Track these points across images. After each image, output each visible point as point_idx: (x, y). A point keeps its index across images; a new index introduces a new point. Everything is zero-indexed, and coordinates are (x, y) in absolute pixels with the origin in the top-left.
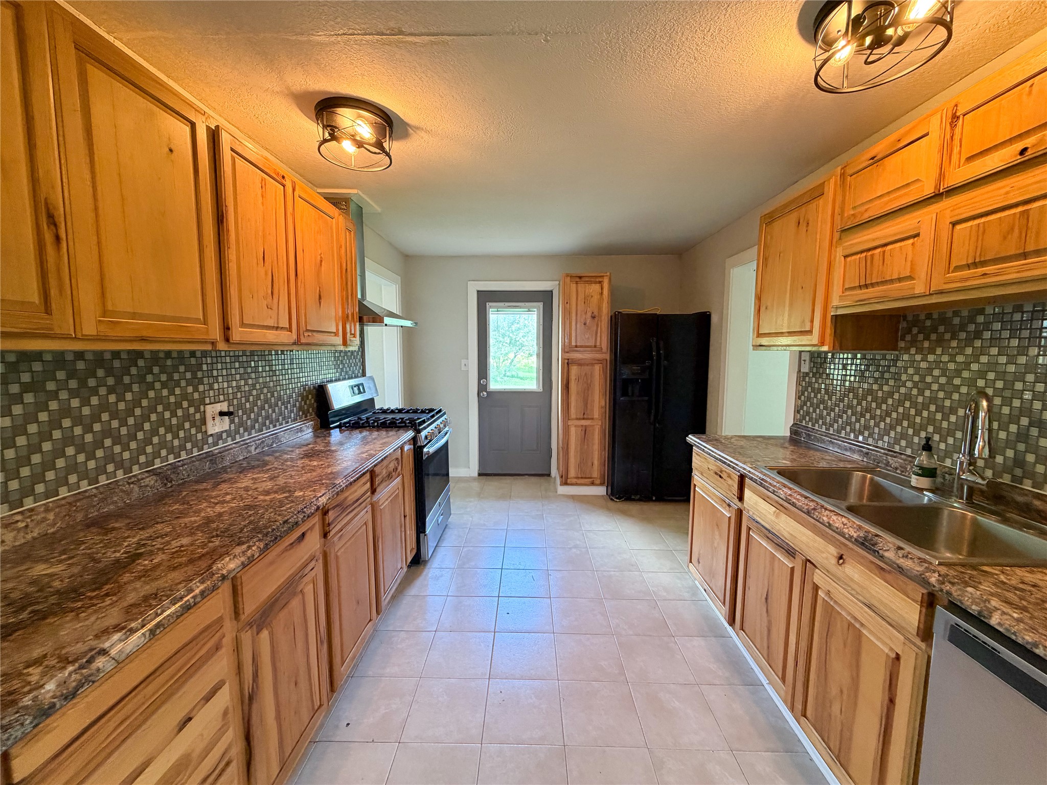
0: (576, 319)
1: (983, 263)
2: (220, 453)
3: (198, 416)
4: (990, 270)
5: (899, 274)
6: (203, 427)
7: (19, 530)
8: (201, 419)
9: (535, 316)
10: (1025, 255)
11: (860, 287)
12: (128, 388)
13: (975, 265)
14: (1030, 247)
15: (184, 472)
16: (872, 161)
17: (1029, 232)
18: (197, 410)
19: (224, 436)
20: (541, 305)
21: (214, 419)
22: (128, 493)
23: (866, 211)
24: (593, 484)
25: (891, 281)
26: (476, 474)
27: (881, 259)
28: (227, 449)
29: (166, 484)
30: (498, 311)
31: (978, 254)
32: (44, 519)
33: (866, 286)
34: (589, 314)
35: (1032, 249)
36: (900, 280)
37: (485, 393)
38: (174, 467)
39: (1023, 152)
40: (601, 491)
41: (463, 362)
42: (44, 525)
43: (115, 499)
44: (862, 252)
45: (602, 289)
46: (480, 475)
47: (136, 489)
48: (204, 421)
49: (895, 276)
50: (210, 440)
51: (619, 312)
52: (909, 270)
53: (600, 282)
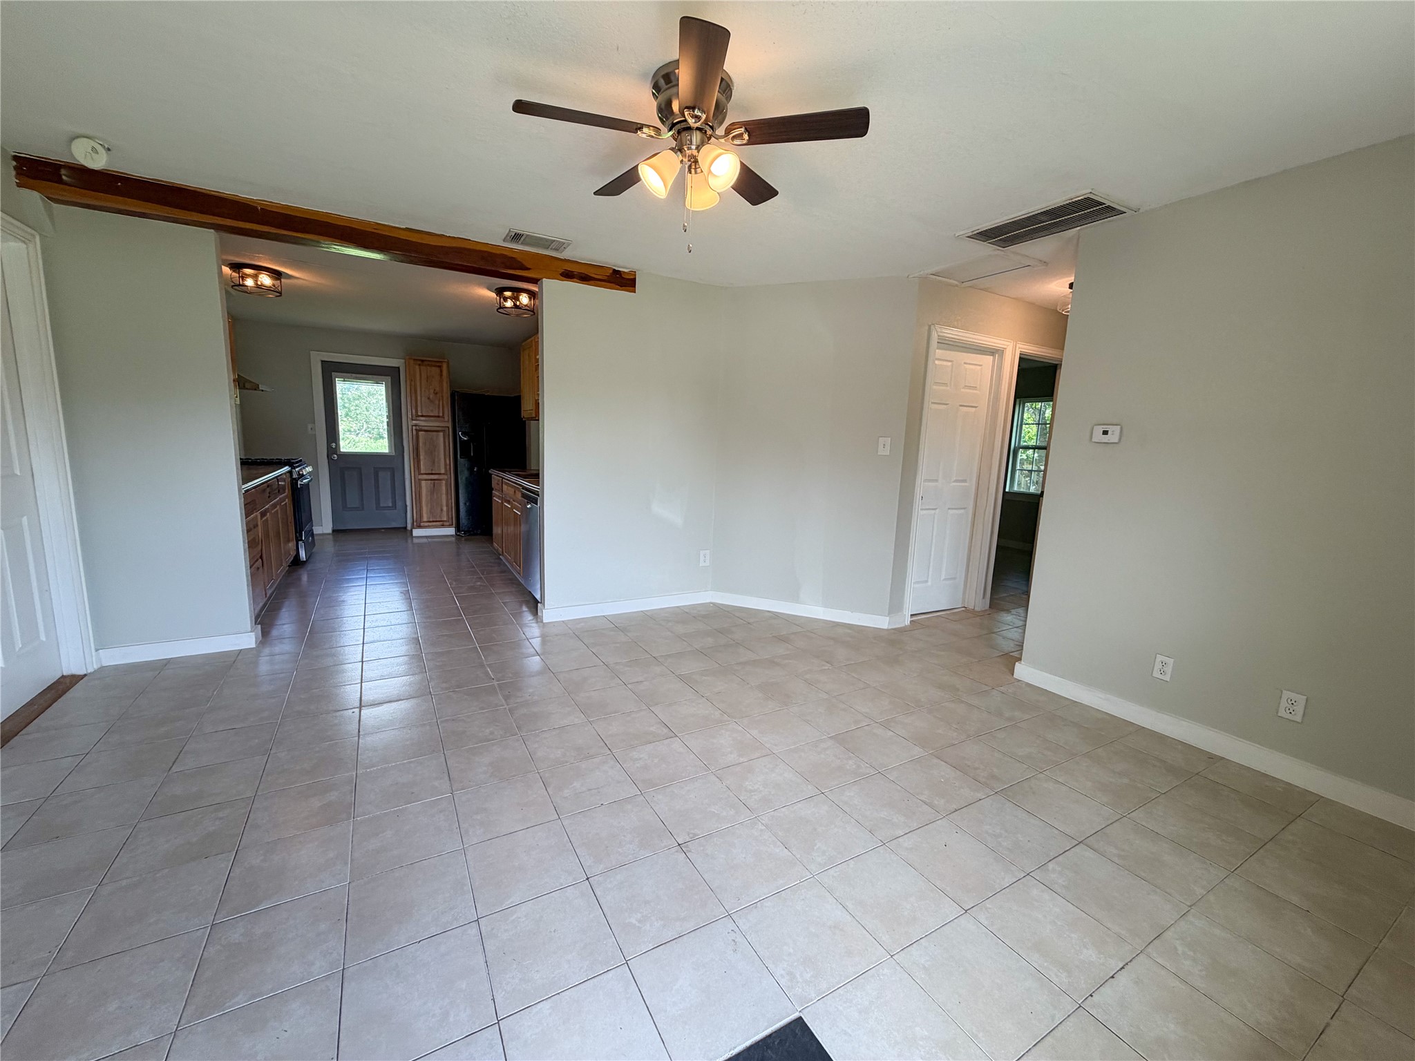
0: (421, 394)
9: (384, 388)
20: (389, 378)
24: (443, 526)
26: (330, 531)
30: (344, 381)
34: (432, 391)
37: (335, 456)
40: (451, 531)
41: (310, 426)
45: (441, 371)
46: (333, 531)
51: (456, 391)
53: (440, 367)
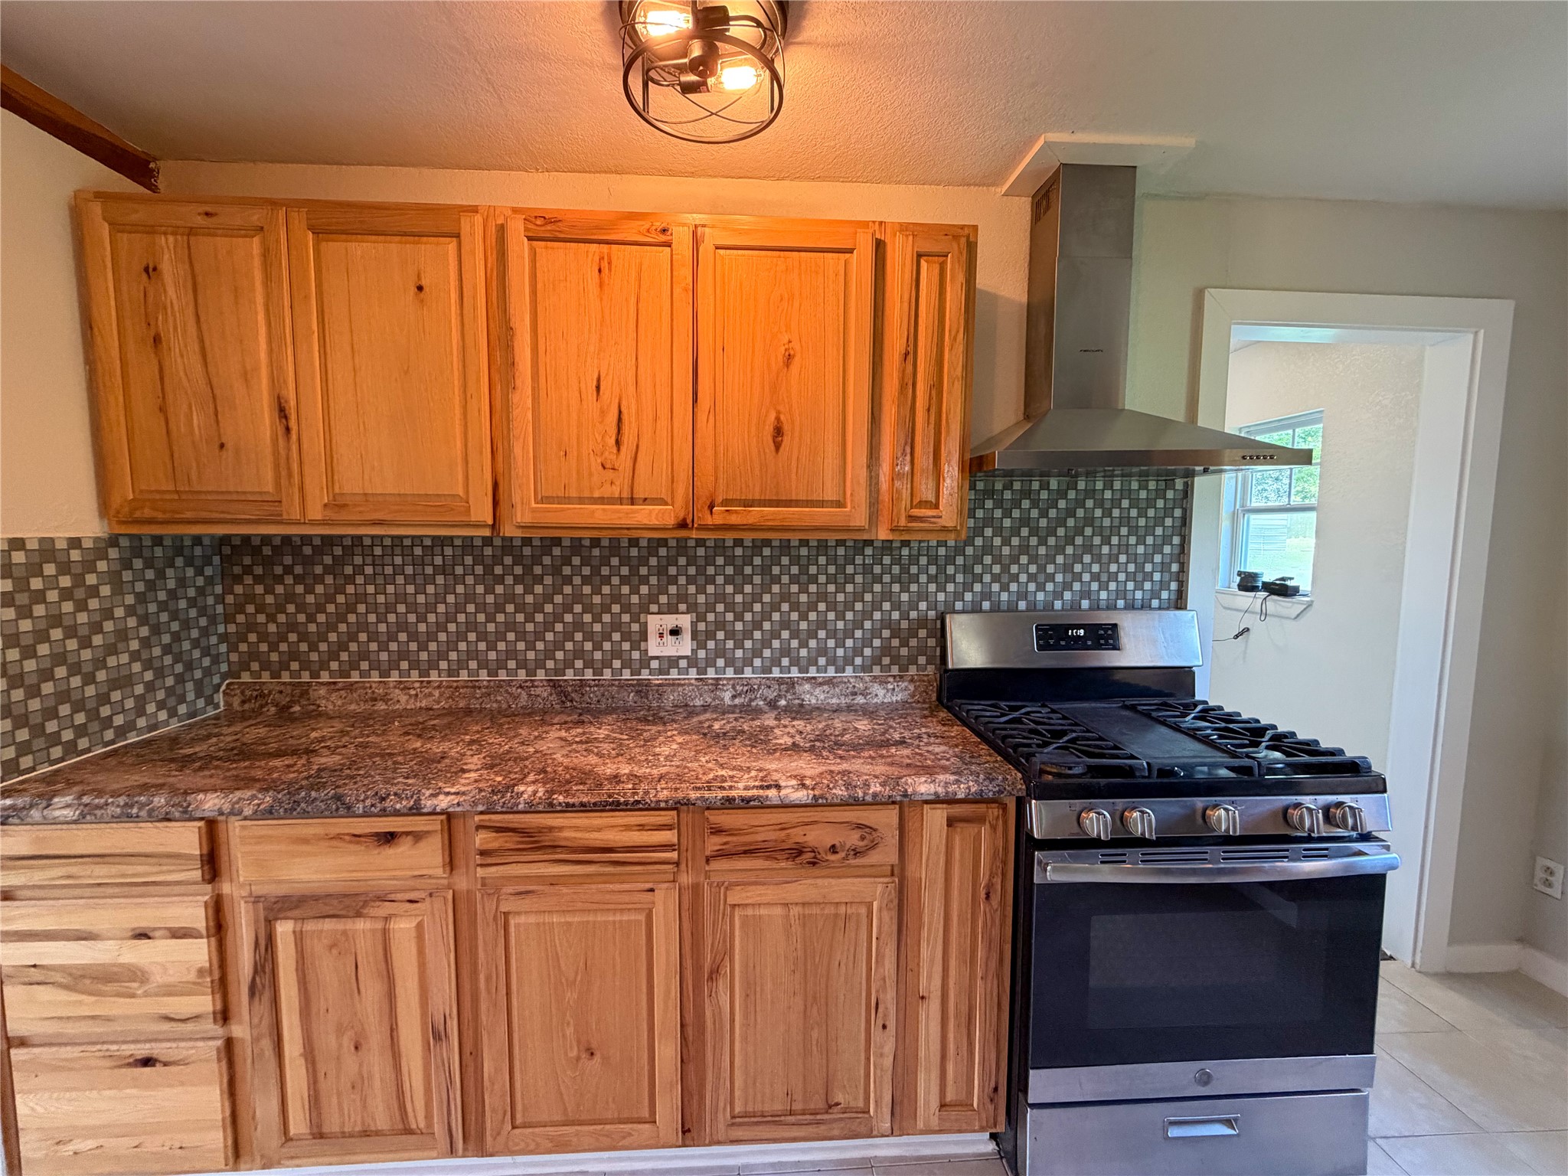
2: (659, 685)
3: (635, 627)
6: (643, 644)
7: (410, 696)
8: (640, 632)
12: (539, 580)
15: (592, 695)
18: (635, 619)
19: (683, 663)
21: (661, 635)
22: (517, 697)
28: (674, 684)
29: (563, 702)
32: (430, 695)
38: (583, 683)
42: (431, 699)
43: (499, 698)
47: (524, 695)
48: (644, 635)
50: (655, 664)
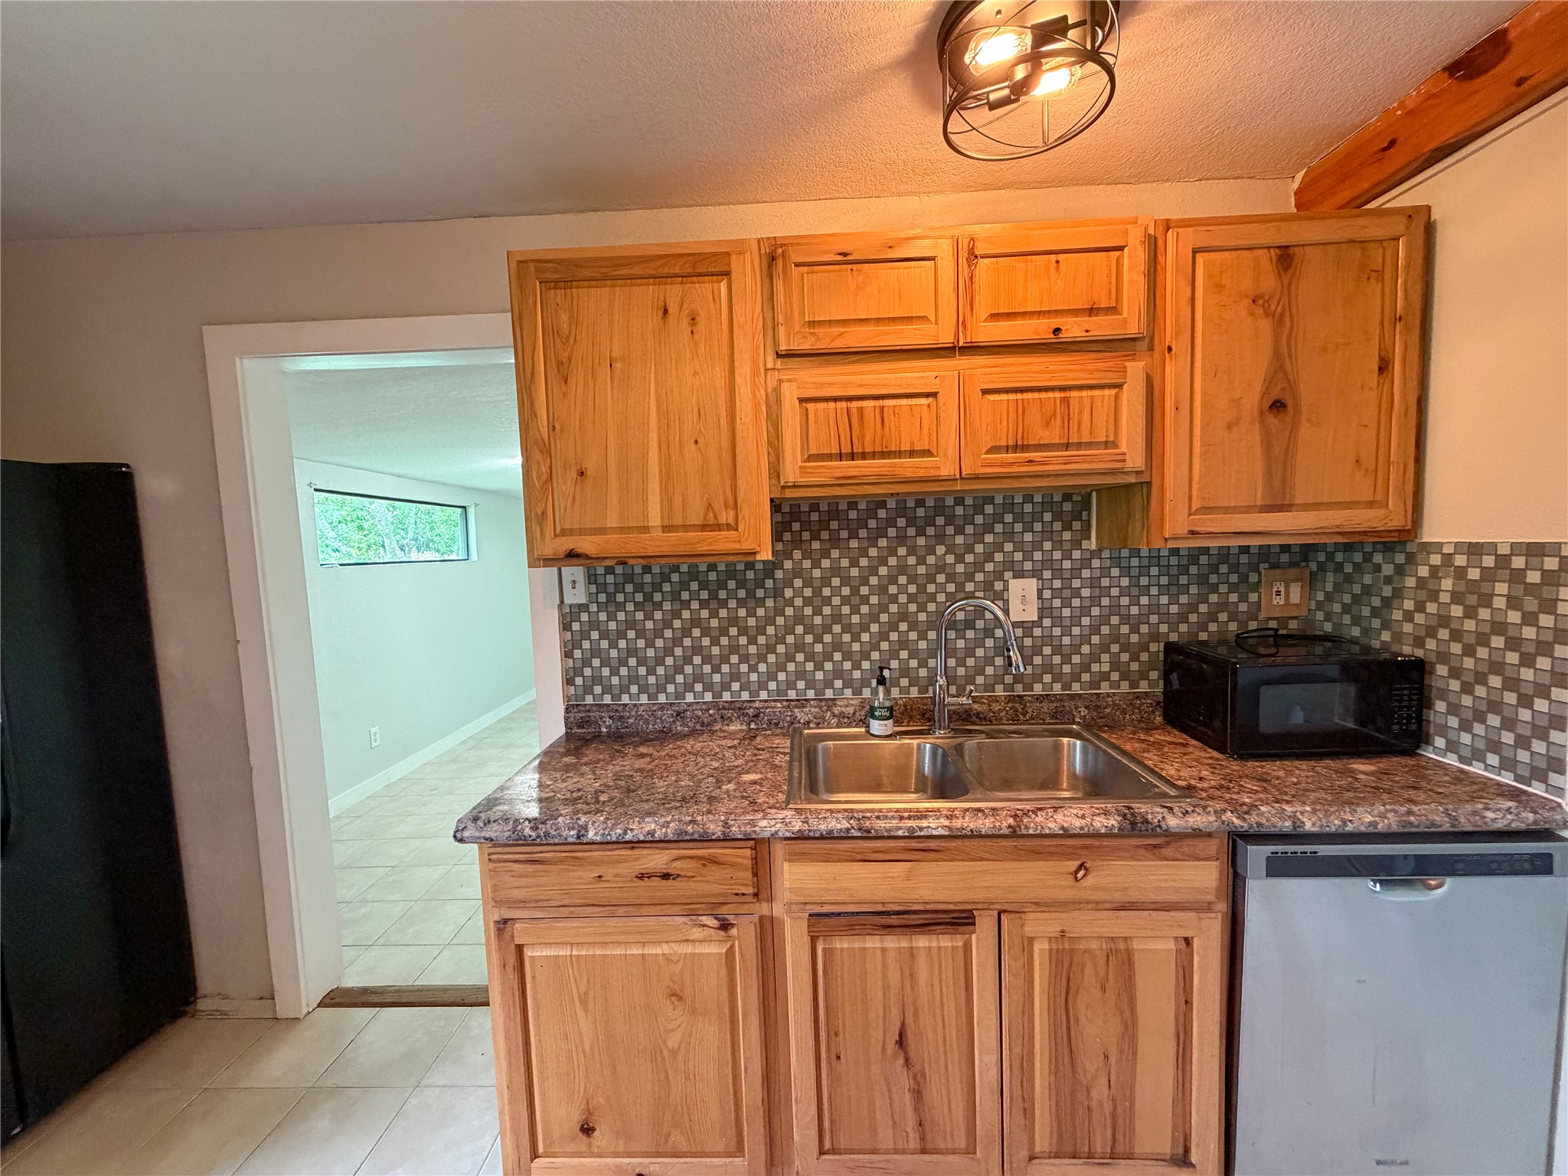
1: (1025, 448)
4: (1037, 457)
5: (912, 444)
10: (1067, 446)
11: (840, 457)
13: (1016, 448)
14: (1074, 439)
16: (840, 258)
17: (1071, 422)
23: (839, 335)
25: (899, 454)
27: (878, 419)
31: (1019, 437)
33: (852, 456)
35: (1076, 441)
36: (912, 453)
39: (1057, 331)
44: (835, 399)
49: (905, 447)
52: (927, 442)
